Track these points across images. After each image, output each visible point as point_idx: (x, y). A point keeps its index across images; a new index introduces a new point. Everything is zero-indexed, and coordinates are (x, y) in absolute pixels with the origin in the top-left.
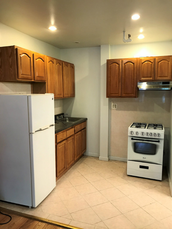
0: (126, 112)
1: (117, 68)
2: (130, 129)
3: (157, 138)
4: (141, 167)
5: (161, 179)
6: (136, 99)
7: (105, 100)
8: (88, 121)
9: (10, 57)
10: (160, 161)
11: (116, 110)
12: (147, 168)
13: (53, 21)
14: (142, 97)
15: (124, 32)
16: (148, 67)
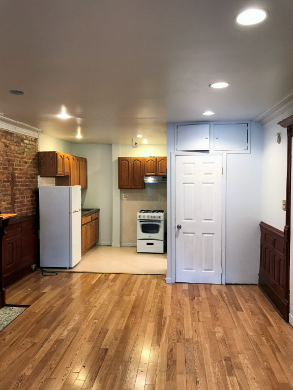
0: (135, 201)
1: (127, 165)
2: (139, 214)
3: (159, 219)
4: (148, 244)
5: (163, 252)
6: (143, 190)
7: (116, 192)
8: (101, 211)
9: (51, 159)
10: (162, 239)
11: (127, 200)
12: (152, 244)
13: (79, 130)
14: (149, 190)
15: (132, 140)
16: (151, 165)
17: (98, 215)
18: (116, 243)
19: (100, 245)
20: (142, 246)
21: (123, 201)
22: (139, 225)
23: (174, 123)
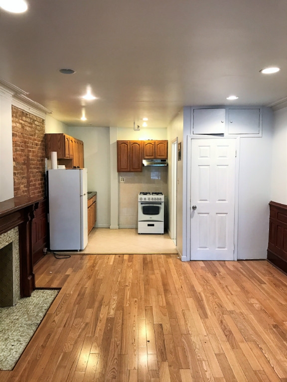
0: (132, 184)
1: (126, 148)
2: (140, 196)
3: (159, 201)
4: (149, 225)
5: (163, 233)
6: (140, 173)
9: (59, 141)
10: (163, 219)
11: (125, 183)
12: (153, 225)
13: (84, 112)
14: (145, 172)
15: (134, 123)
16: (150, 149)
17: (96, 198)
18: (114, 225)
19: (98, 228)
20: (143, 227)
21: (121, 184)
22: (140, 207)
23: (191, 107)
